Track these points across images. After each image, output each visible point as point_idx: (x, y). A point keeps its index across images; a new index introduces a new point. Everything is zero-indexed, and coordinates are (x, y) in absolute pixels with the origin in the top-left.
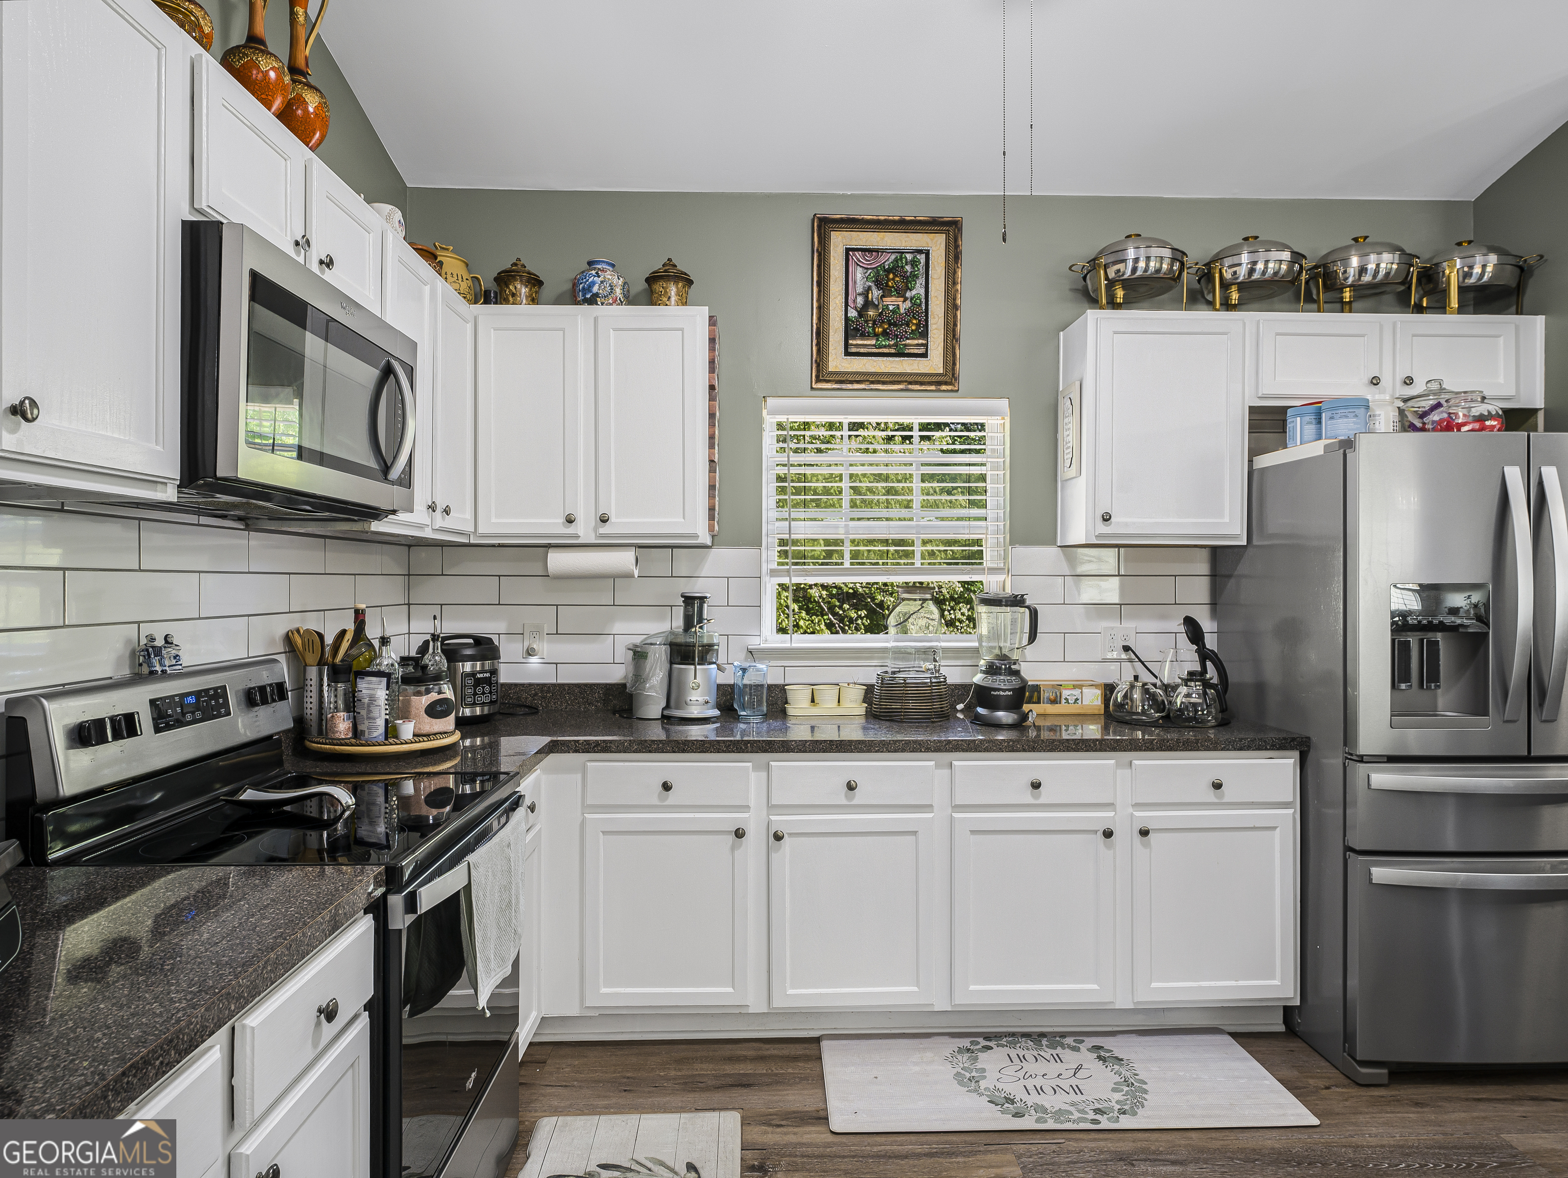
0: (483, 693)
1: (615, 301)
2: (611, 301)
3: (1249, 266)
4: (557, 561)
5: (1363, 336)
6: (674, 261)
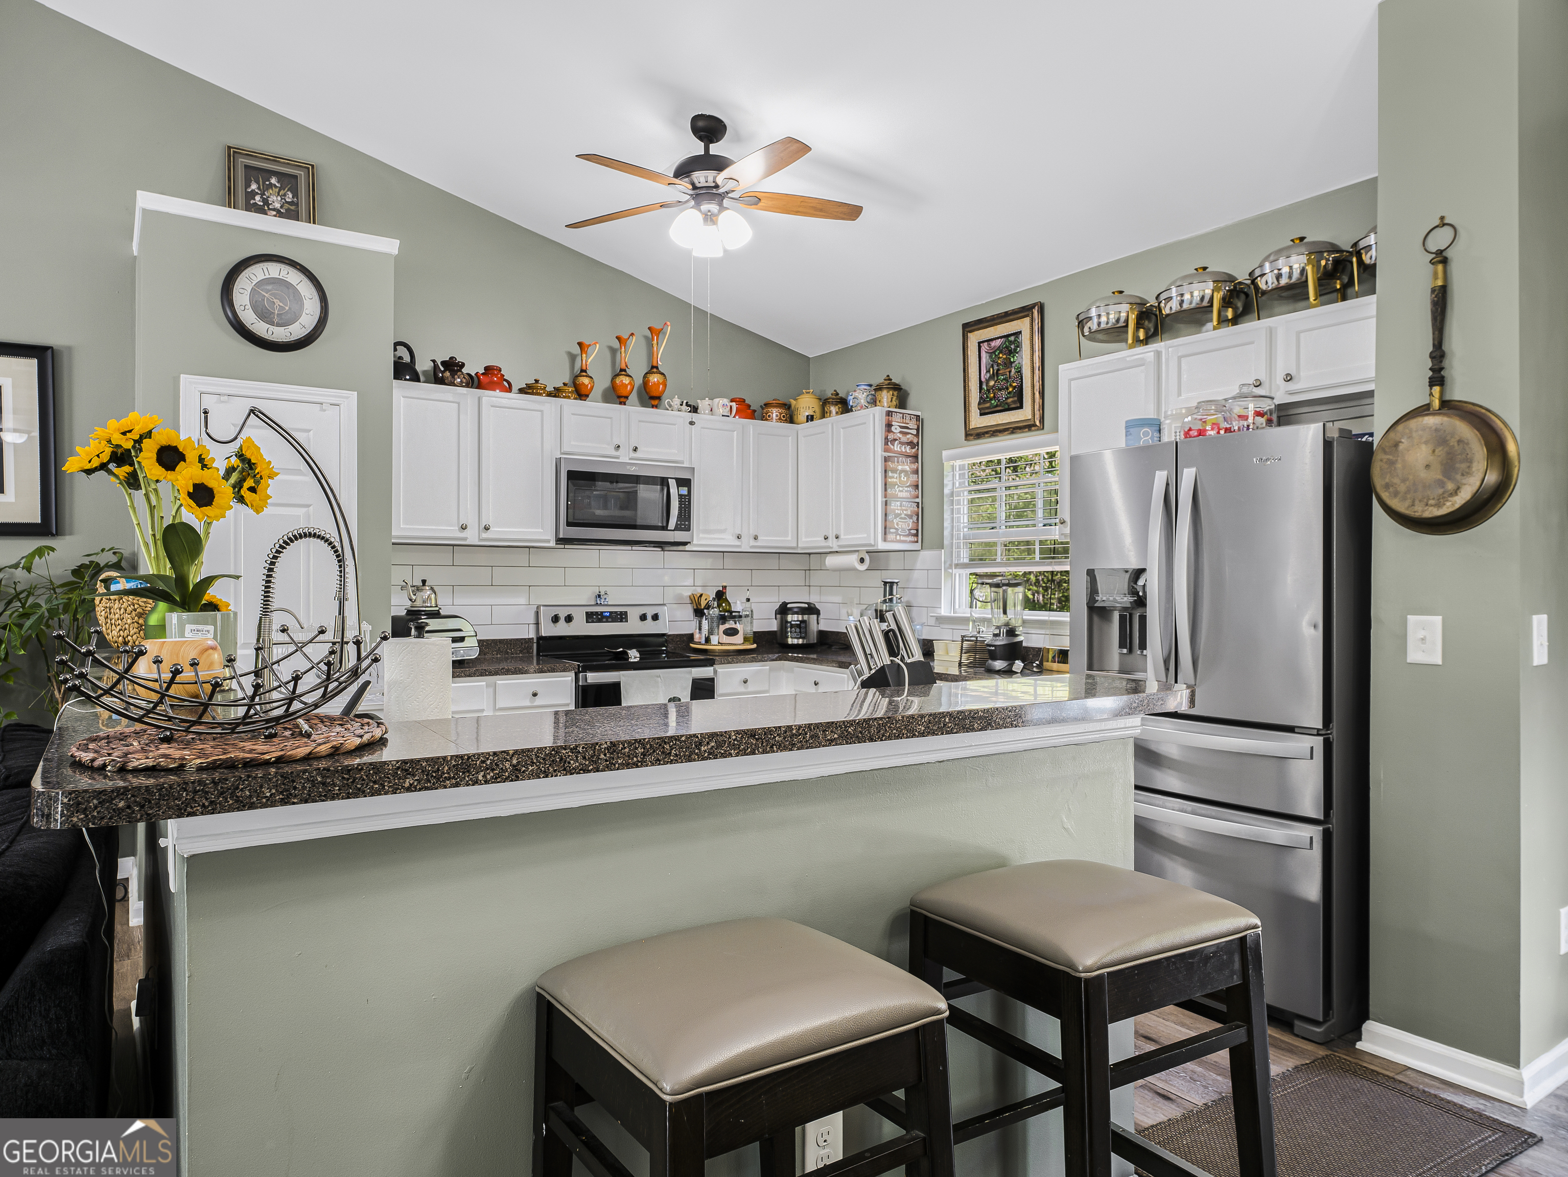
0: (795, 632)
1: (862, 407)
2: (859, 408)
3: (1179, 298)
4: (831, 561)
5: (1252, 343)
6: (891, 377)
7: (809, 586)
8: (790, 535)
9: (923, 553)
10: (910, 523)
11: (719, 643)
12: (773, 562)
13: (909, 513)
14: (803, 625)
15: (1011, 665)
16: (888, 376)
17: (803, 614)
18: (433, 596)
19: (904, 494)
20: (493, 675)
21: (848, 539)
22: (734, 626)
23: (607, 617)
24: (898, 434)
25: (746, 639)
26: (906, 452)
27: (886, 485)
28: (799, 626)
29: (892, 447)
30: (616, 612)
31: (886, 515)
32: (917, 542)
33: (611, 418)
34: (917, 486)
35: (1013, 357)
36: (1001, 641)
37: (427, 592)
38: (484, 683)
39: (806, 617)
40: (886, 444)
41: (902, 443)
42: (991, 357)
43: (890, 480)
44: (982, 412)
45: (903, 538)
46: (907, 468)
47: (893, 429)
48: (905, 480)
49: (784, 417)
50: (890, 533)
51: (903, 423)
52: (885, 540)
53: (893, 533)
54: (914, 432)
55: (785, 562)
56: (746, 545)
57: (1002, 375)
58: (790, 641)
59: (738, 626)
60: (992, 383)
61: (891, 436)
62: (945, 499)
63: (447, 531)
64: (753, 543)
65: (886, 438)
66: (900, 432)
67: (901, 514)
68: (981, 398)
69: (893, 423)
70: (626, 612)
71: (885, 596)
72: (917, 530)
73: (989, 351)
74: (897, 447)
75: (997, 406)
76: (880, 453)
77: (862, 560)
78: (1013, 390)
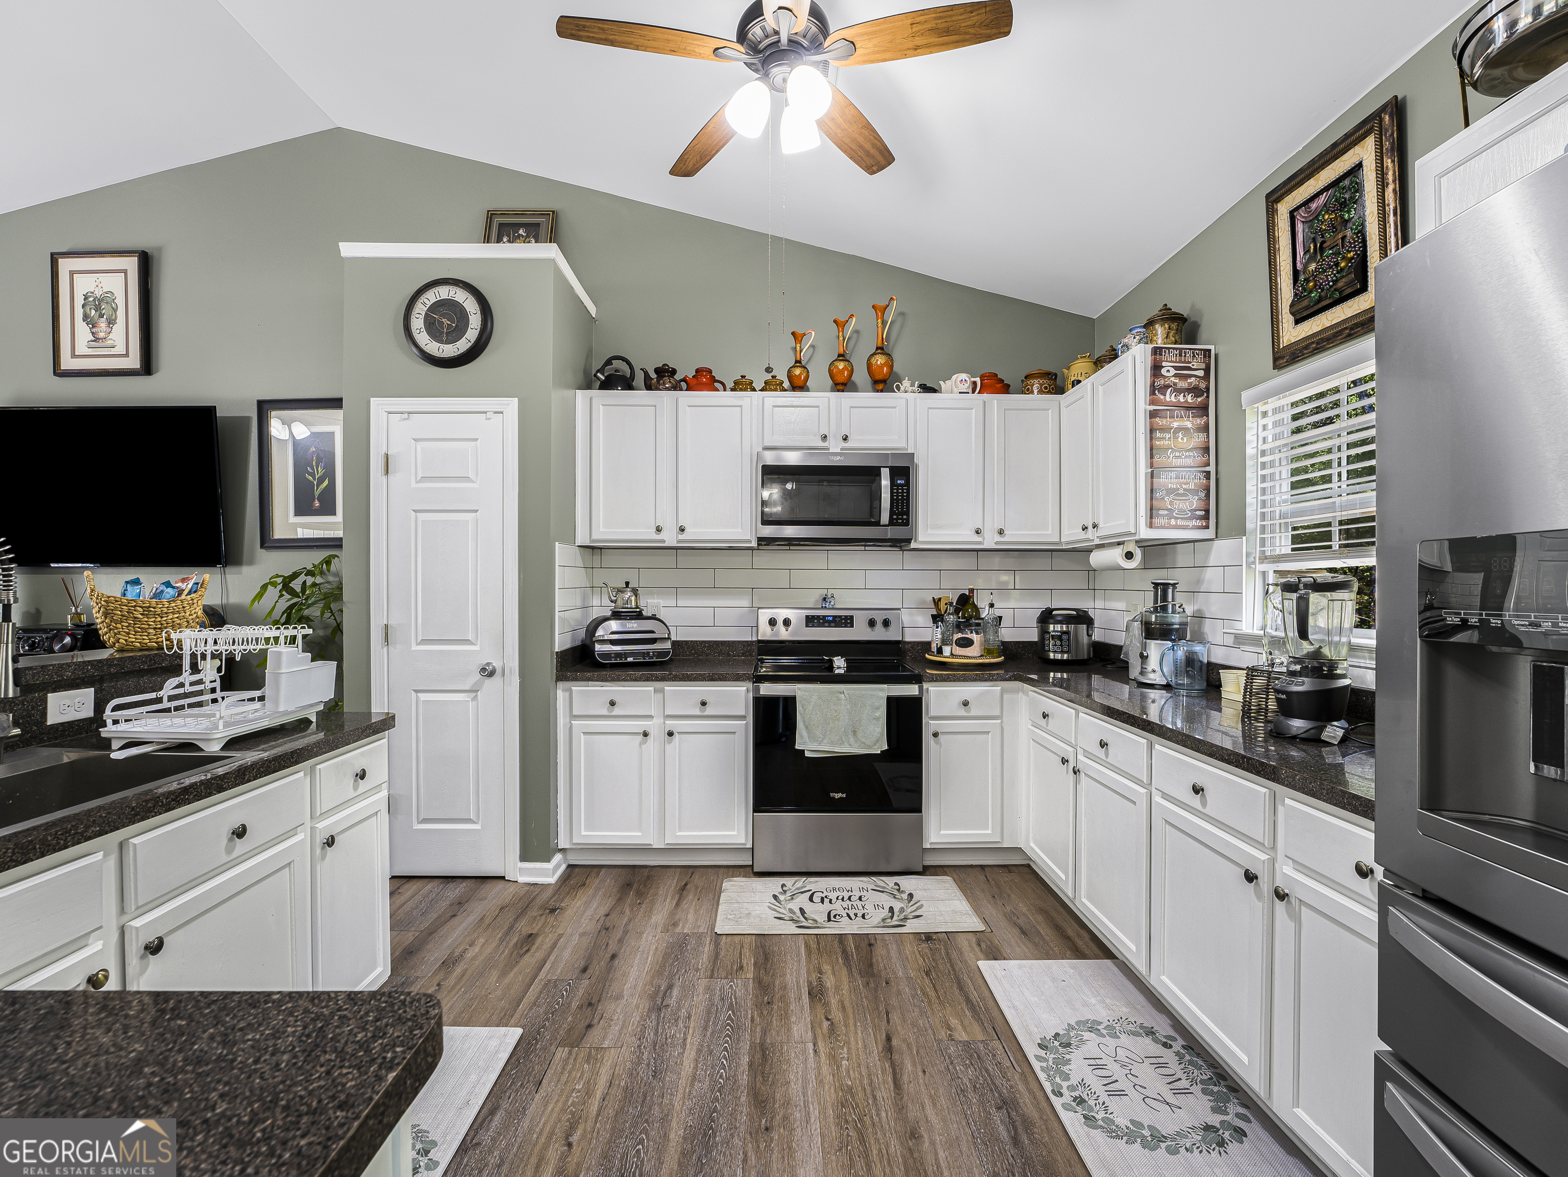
7: (1094, 589)
8: (1050, 528)
9: (1217, 543)
10: (1194, 502)
11: (952, 654)
12: (1043, 562)
13: (1192, 486)
14: (1065, 637)
15: (1321, 729)
16: (1166, 305)
17: (1068, 623)
18: (633, 598)
19: (1189, 462)
20: (660, 680)
21: (1109, 527)
22: (969, 636)
23: (829, 622)
24: (1173, 379)
25: (988, 652)
26: (1186, 402)
27: (1151, 449)
28: (1060, 638)
29: (1162, 397)
30: (840, 617)
31: (1152, 490)
32: (1207, 527)
33: (818, 407)
34: (1206, 450)
35: (1349, 212)
36: (1303, 685)
37: (628, 594)
38: (652, 688)
39: (1072, 627)
40: (1153, 393)
41: (1179, 391)
42: (1311, 227)
43: (1157, 443)
44: (1298, 317)
45: (1180, 522)
46: (1189, 424)
47: (1163, 371)
48: (1185, 441)
49: (1046, 388)
50: (1158, 516)
51: (1180, 362)
52: (1151, 526)
53: (1163, 516)
54: (1201, 373)
55: (1060, 562)
56: (990, 541)
57: (1330, 249)
58: (1052, 656)
59: (974, 637)
60: (1313, 266)
61: (1160, 382)
62: (1249, 463)
63: (643, 533)
64: (998, 538)
65: (1153, 385)
66: (1175, 375)
67: (1178, 489)
68: (1296, 295)
69: (1164, 364)
70: (852, 617)
71: (1156, 601)
72: (1207, 511)
73: (1308, 220)
74: (1170, 397)
75: (1320, 299)
76: (1143, 406)
77: (1129, 556)
78: (1347, 265)
